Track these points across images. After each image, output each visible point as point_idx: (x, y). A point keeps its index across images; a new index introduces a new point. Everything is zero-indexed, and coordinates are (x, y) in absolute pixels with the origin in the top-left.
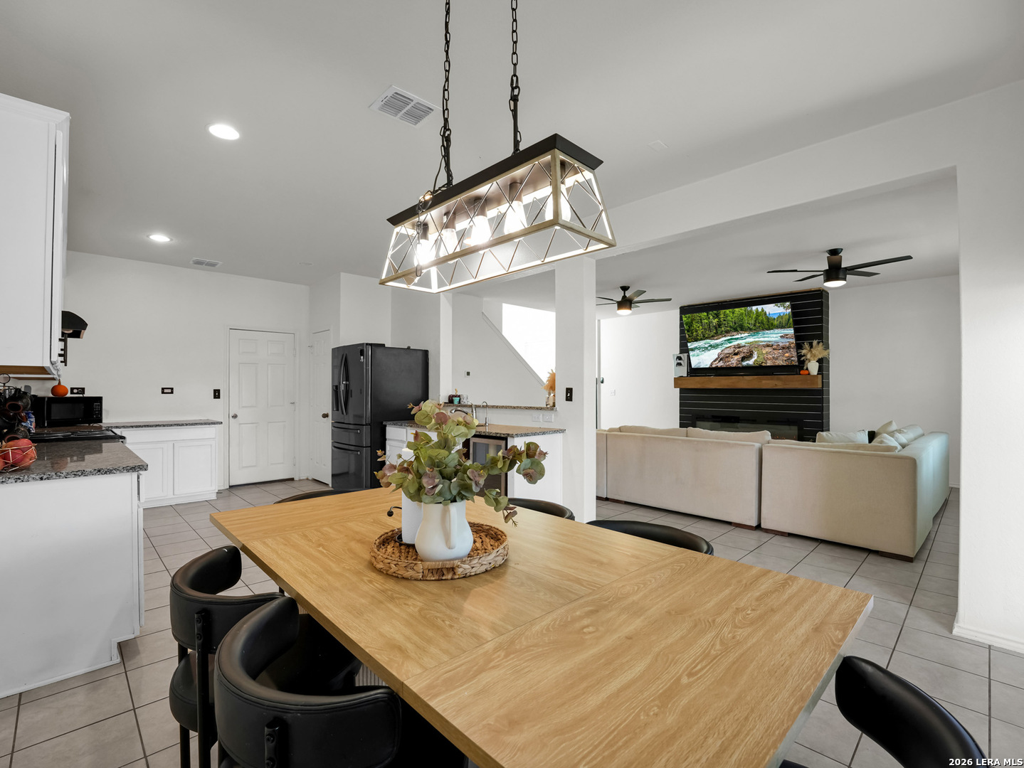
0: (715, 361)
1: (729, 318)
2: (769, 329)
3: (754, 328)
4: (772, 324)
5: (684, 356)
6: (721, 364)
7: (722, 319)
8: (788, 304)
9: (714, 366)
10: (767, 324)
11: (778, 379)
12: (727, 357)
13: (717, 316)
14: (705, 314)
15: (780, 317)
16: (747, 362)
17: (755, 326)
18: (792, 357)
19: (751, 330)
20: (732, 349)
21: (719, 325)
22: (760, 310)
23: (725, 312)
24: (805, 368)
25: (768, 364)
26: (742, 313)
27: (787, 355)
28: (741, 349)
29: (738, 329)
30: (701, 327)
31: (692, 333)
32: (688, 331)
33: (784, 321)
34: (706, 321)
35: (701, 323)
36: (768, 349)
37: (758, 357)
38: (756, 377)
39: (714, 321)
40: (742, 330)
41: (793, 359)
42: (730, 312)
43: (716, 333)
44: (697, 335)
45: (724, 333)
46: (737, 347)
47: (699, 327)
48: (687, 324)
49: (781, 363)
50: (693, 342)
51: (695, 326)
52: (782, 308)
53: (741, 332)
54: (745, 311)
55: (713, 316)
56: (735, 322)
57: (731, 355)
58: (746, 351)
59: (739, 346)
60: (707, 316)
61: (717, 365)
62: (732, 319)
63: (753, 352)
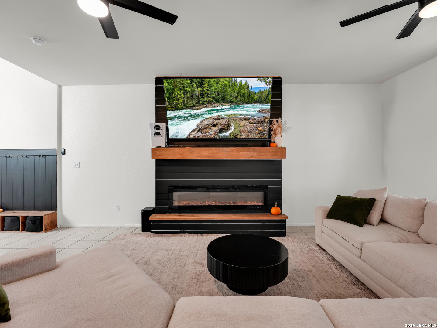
0: (193, 131)
1: (213, 88)
2: (249, 103)
3: (235, 100)
4: (252, 98)
5: (162, 125)
6: (199, 134)
7: (205, 89)
8: (270, 79)
9: (192, 136)
10: (247, 98)
11: (254, 151)
12: (206, 128)
13: (201, 84)
14: (189, 82)
15: (261, 92)
17: (236, 98)
18: (264, 131)
19: (232, 102)
20: (212, 121)
21: (202, 95)
22: (244, 83)
23: (209, 81)
24: (272, 141)
25: (242, 137)
26: (226, 85)
27: (260, 128)
28: (220, 121)
29: (220, 101)
30: (183, 95)
31: (173, 101)
32: (169, 98)
33: (263, 96)
34: (189, 89)
35: (184, 90)
36: (245, 123)
37: (235, 129)
38: (235, 148)
39: (197, 90)
40: (223, 102)
41: (264, 132)
42: (214, 81)
43: (197, 103)
44: (178, 104)
45: (205, 103)
46: (216, 118)
47: (180, 95)
48: (168, 91)
49: (254, 136)
50: (173, 110)
51: (176, 93)
52: (264, 83)
53: (223, 104)
54: (229, 82)
55: (197, 85)
56: (218, 94)
57: (209, 126)
58: (224, 123)
59: (219, 118)
60: (191, 83)
61: (195, 135)
62: (216, 89)
63: (230, 124)
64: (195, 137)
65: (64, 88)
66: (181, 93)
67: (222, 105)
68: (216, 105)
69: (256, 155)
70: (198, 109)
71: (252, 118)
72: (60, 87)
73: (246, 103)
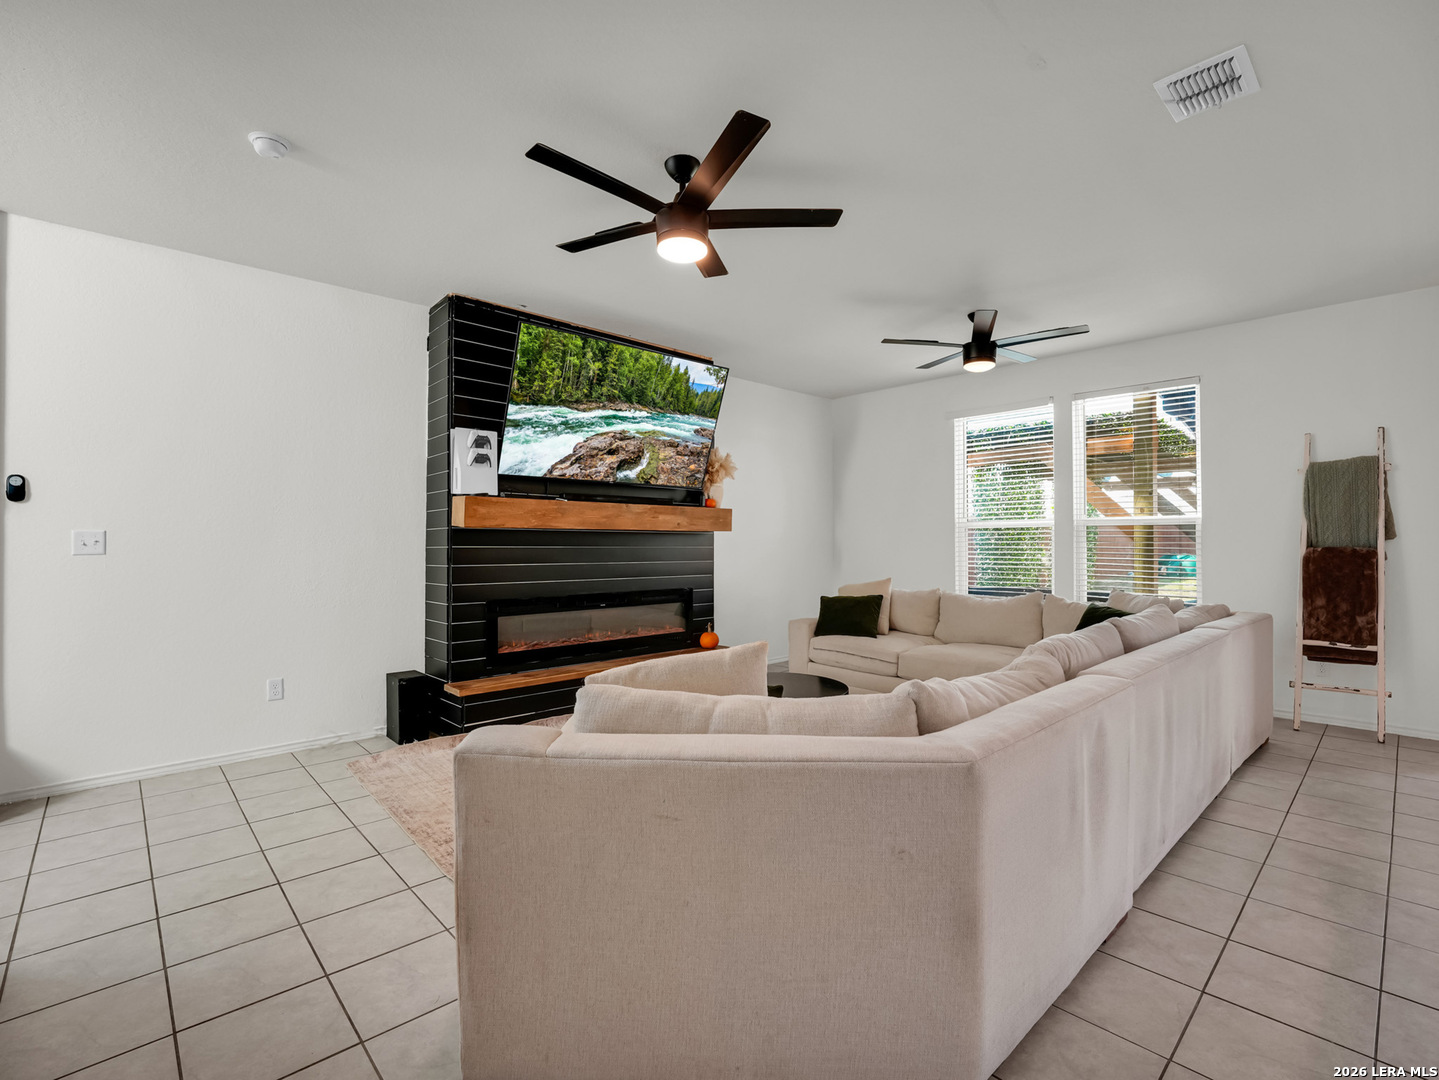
0: (562, 462)
1: (625, 369)
2: (683, 412)
3: (661, 403)
4: (691, 403)
5: (493, 436)
6: (572, 471)
7: (610, 367)
8: (724, 372)
9: (556, 473)
10: (683, 401)
11: (683, 513)
12: (592, 456)
13: (603, 355)
14: (580, 342)
15: (707, 393)
16: (627, 473)
17: (664, 399)
18: (699, 472)
19: (655, 405)
20: (608, 440)
21: (601, 378)
22: (682, 369)
23: (622, 352)
25: (660, 482)
26: (652, 366)
27: (692, 467)
28: (623, 443)
29: (634, 398)
30: (557, 372)
31: (531, 381)
32: (522, 372)
33: (709, 404)
34: (575, 360)
35: (563, 361)
36: (670, 452)
37: (649, 463)
38: (649, 506)
39: (592, 366)
40: (638, 403)
41: (698, 475)
42: (631, 355)
43: (586, 396)
44: (542, 390)
45: (604, 398)
46: (618, 436)
47: (553, 369)
48: (525, 353)
49: (679, 481)
50: (527, 404)
51: (544, 364)
52: (715, 378)
53: (637, 406)
54: (658, 363)
55: (594, 353)
56: (633, 382)
57: (601, 453)
58: (631, 448)
59: (623, 436)
60: (583, 348)
61: (565, 471)
62: (630, 372)
63: (643, 453)
64: (564, 475)
66: (554, 365)
67: (636, 410)
68: (624, 406)
69: (685, 524)
70: (584, 411)
71: (683, 444)
73: (679, 411)
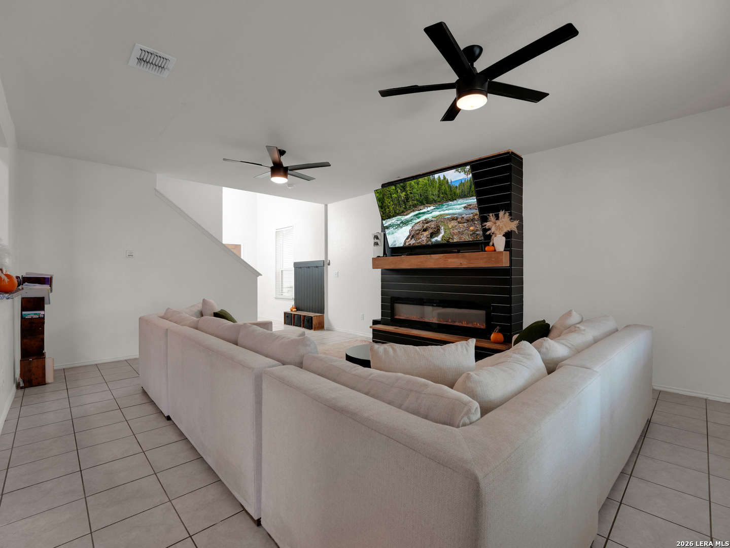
0: (407, 239)
2: (452, 200)
3: (439, 199)
4: (455, 193)
5: (381, 235)
6: (413, 242)
7: (409, 192)
8: (468, 167)
9: (407, 244)
10: (448, 194)
11: (463, 257)
12: (418, 234)
13: (404, 188)
14: (394, 187)
15: (462, 184)
16: (436, 238)
17: (439, 197)
18: (477, 230)
19: (436, 201)
20: (421, 225)
21: (407, 199)
22: (442, 178)
23: (410, 183)
24: (491, 244)
25: (455, 240)
26: (426, 183)
27: (472, 228)
28: (428, 225)
29: (424, 202)
30: (392, 203)
31: (385, 210)
33: (466, 188)
34: (395, 195)
35: (392, 198)
36: (454, 223)
37: (445, 232)
38: (442, 255)
39: (402, 195)
40: (427, 203)
41: (478, 233)
42: (415, 183)
43: (405, 208)
44: (390, 212)
45: (412, 207)
46: (424, 222)
47: (390, 202)
48: (380, 200)
49: (467, 238)
50: (387, 219)
51: (386, 202)
52: (462, 173)
53: (427, 205)
54: (428, 181)
55: (400, 189)
56: (420, 195)
57: (421, 232)
58: (433, 226)
59: (427, 221)
60: (396, 189)
61: (410, 242)
62: (417, 191)
63: (440, 227)
64: (410, 244)
65: (329, 205)
66: (390, 200)
67: (427, 207)
68: (421, 207)
70: (407, 215)
71: (460, 217)
72: (326, 206)
73: (450, 200)
